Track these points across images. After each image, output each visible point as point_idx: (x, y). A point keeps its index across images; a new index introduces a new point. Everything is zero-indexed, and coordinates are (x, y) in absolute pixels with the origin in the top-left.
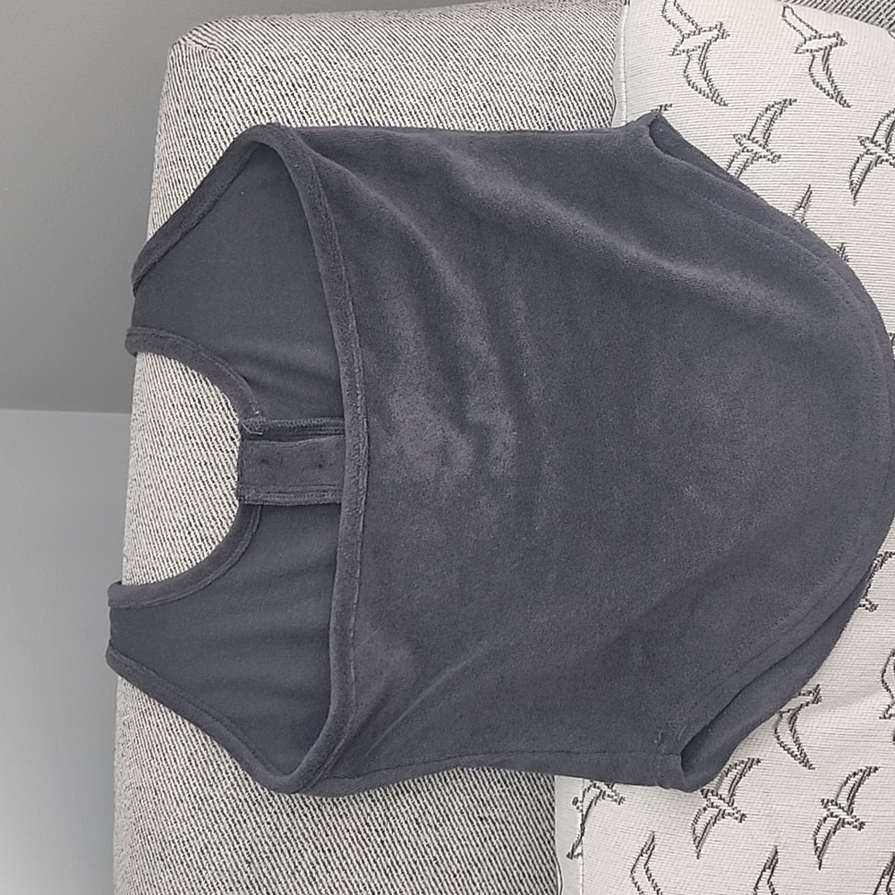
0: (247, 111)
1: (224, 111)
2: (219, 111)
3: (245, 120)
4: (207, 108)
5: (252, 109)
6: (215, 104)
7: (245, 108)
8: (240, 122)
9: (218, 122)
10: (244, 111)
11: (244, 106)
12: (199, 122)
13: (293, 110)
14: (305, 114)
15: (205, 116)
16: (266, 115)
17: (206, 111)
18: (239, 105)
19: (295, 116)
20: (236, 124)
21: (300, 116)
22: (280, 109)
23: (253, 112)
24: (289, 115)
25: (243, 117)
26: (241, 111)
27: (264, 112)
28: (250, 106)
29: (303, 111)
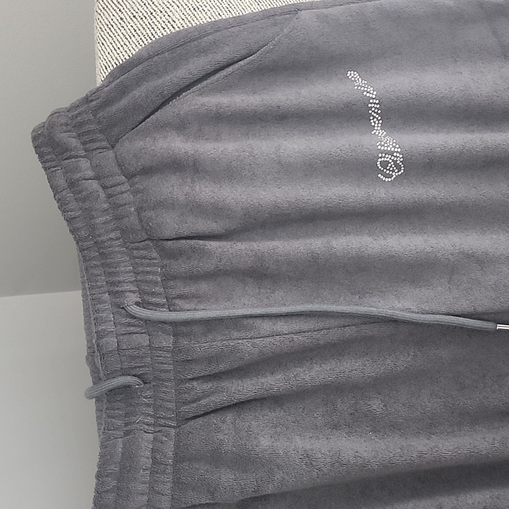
0: (187, 9)
1: (168, 11)
2: (164, 12)
3: (187, 16)
4: (152, 11)
5: (190, 7)
6: (159, 6)
7: (185, 7)
8: (184, 17)
9: (165, 20)
10: (185, 9)
11: (184, 5)
12: (147, 23)
13: (220, 6)
14: (230, 9)
15: (152, 17)
16: (202, 11)
17: (152, 13)
18: (180, 5)
19: (223, 10)
20: (181, 20)
21: (227, 10)
22: (211, 5)
23: (192, 9)
24: (218, 10)
25: (185, 14)
26: (183, 9)
27: (201, 9)
28: (188, 5)
29: (228, 6)
